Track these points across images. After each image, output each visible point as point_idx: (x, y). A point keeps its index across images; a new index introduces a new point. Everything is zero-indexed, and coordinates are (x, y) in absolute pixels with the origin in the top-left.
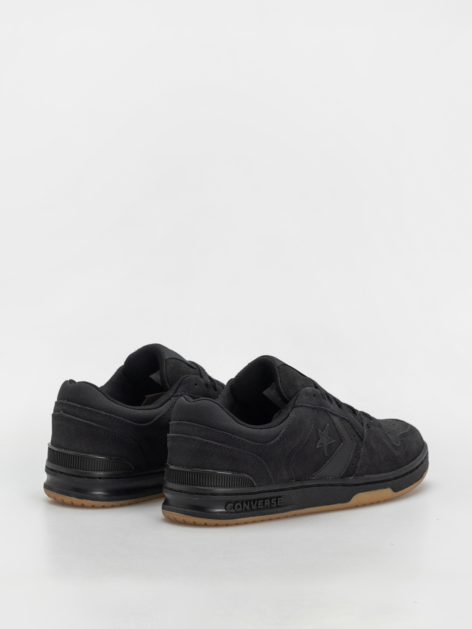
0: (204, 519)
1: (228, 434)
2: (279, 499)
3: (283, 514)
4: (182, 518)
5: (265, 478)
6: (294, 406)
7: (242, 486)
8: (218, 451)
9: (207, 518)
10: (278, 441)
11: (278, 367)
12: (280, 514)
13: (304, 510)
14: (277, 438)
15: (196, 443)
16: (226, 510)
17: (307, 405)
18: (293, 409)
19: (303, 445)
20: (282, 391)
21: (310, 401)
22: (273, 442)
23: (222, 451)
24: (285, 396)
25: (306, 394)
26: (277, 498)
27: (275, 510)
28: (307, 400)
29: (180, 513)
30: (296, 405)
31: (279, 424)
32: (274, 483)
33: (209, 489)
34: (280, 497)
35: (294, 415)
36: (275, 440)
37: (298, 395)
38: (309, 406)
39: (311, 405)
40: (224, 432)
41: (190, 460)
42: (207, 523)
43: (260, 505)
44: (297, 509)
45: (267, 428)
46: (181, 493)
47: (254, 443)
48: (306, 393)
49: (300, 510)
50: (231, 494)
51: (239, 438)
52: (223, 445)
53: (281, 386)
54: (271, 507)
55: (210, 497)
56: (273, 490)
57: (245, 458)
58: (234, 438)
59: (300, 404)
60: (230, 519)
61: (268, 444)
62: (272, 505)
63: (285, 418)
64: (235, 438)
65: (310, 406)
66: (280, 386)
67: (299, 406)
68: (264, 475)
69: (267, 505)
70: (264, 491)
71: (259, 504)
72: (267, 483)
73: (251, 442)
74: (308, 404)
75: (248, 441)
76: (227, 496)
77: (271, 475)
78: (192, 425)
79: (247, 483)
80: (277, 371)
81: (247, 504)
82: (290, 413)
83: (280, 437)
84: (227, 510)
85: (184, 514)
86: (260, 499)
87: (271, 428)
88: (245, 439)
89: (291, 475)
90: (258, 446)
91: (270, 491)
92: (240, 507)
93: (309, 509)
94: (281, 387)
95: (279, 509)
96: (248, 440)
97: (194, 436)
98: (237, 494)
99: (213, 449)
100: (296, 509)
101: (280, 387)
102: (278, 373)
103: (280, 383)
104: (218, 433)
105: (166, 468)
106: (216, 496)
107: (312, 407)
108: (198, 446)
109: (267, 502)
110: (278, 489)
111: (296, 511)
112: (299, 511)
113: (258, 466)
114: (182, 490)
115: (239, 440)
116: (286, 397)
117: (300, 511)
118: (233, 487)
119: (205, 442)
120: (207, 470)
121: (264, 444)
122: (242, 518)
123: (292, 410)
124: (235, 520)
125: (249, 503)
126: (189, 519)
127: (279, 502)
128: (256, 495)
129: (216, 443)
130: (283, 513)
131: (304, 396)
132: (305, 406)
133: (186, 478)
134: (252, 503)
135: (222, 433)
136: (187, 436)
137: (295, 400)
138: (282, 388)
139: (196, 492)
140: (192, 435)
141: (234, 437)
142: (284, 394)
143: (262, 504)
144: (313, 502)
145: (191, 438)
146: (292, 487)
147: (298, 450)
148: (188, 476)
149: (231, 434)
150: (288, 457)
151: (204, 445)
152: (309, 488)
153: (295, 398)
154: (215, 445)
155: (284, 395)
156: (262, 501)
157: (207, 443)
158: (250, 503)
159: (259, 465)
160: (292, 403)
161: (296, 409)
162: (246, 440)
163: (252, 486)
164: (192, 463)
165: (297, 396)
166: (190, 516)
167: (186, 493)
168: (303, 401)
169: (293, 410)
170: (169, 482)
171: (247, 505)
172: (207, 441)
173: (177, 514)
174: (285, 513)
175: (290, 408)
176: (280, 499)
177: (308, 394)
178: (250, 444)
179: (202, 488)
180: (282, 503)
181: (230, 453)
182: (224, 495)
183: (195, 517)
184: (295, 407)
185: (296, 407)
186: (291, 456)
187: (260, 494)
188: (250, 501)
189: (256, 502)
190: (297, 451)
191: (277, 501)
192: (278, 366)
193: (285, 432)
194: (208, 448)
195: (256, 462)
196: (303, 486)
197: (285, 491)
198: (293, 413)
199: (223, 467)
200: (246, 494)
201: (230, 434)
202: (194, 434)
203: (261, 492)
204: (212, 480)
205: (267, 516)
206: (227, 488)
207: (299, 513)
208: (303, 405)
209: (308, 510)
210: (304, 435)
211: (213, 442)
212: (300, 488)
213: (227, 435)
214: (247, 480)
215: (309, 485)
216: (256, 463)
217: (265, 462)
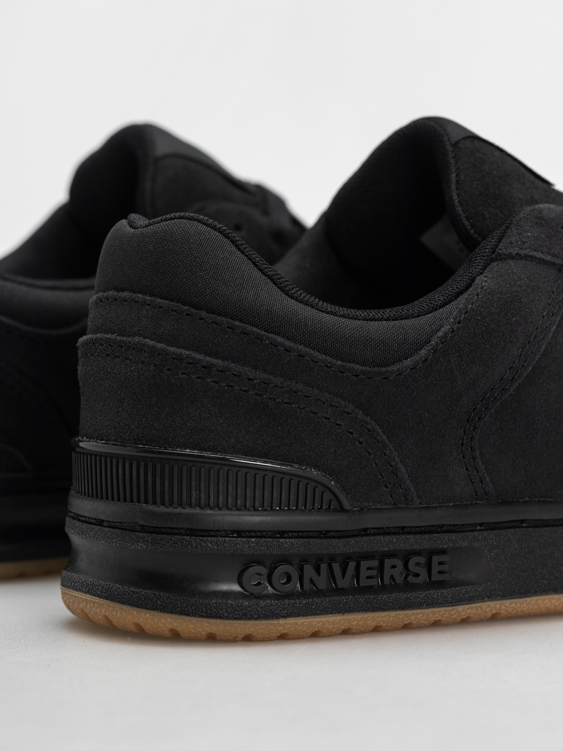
0: (165, 615)
1: (249, 328)
2: (436, 559)
3: (452, 610)
4: (101, 611)
5: (386, 487)
6: (493, 256)
7: (301, 507)
8: (217, 386)
9: (176, 613)
10: (426, 360)
11: (455, 145)
12: (442, 609)
13: (528, 599)
14: (423, 352)
15: (143, 359)
16: (242, 586)
17: (539, 255)
18: (489, 264)
19: (519, 384)
20: (461, 212)
21: (548, 243)
22: (408, 362)
23: (228, 386)
24: (469, 227)
25: (537, 223)
26: (431, 553)
27: (422, 594)
28: (537, 240)
29: (94, 595)
30: (499, 254)
31: (436, 310)
32: (420, 503)
33: (181, 514)
34: (442, 552)
35: (489, 281)
36: (416, 357)
37: (510, 224)
38: (544, 258)
39: (552, 256)
40: (237, 323)
41: (126, 416)
42: (178, 629)
43: (367, 575)
44: (503, 596)
45: (393, 320)
46: (98, 527)
47: (339, 363)
48: (537, 218)
49: (514, 600)
50: (259, 534)
51: (287, 343)
52: (233, 365)
53: (459, 197)
54: (409, 587)
55: (186, 541)
56: (414, 527)
57: (313, 413)
58: (271, 344)
59: (514, 251)
60: (256, 619)
61: (390, 368)
62: (411, 579)
63: (458, 290)
64: (274, 344)
65: (549, 258)
66: (455, 197)
67: (511, 257)
68: (379, 476)
69: (392, 577)
70: (383, 528)
71: (364, 573)
72: (394, 504)
73: (329, 359)
74: (542, 253)
75: (321, 356)
76: (244, 540)
77: (406, 476)
78: (136, 302)
79: (317, 497)
80: (451, 154)
81: (318, 571)
82: (478, 275)
83: (432, 349)
84: (245, 587)
85: (107, 598)
86: (368, 556)
87: (406, 319)
88: (307, 349)
89: (481, 482)
90: (357, 376)
91: (402, 531)
92: (293, 578)
93: (545, 600)
94: (456, 201)
95: (435, 593)
96: (319, 352)
97: (141, 335)
98: (283, 534)
99: (199, 380)
100: (499, 595)
101: (454, 200)
102: (452, 161)
103: (457, 189)
104: (215, 325)
105: (75, 452)
106: (205, 539)
107: (554, 264)
108: (152, 368)
109: (394, 567)
110: (433, 526)
111: (499, 602)
112: (511, 604)
113: (361, 443)
114: (103, 517)
115: (287, 350)
116: (472, 231)
117: (513, 605)
118: (265, 510)
119: (173, 356)
120: (178, 451)
121: (377, 369)
122: (298, 615)
123: (484, 270)
124: (275, 622)
125: (324, 567)
126: (119, 614)
127: (435, 568)
128: (352, 541)
129: (208, 359)
130: (450, 608)
131: (528, 228)
132: (532, 258)
133: (114, 476)
134: (336, 566)
135: (228, 327)
136: (118, 337)
137: (500, 240)
138: (461, 204)
139: (142, 523)
140: (135, 335)
141: (268, 338)
142: (466, 223)
143: (374, 573)
144: (557, 575)
145: (130, 342)
146: (483, 523)
147: (500, 398)
148: (120, 472)
149: (259, 331)
150: (468, 420)
151: (169, 367)
152: (545, 529)
153: (497, 233)
154: (204, 364)
155: (463, 224)
156: (375, 563)
157: (179, 358)
158: (330, 567)
159: (361, 440)
160: (487, 247)
161: (497, 265)
162: (312, 352)
163: (335, 510)
164: (133, 427)
165: (507, 228)
166: (123, 603)
167: (113, 527)
168: (524, 243)
169: (488, 269)
170: (79, 495)
171: (319, 575)
172: (179, 351)
173: (88, 597)
174: (460, 608)
175: (480, 263)
176: (441, 560)
177: (543, 222)
178: (327, 366)
179: (162, 509)
180: (447, 575)
181: (257, 395)
182: (235, 535)
183: (139, 609)
184: (497, 260)
185: (500, 260)
186: (479, 418)
187: (366, 539)
188: (332, 559)
189: (352, 565)
190: (499, 403)
191: (429, 566)
192: (454, 140)
193: (452, 332)
194: (181, 376)
195: (351, 430)
196: (523, 521)
197: (458, 535)
198: (485, 276)
199: (233, 440)
200: (314, 537)
201: (254, 329)
202: (139, 330)
203: (369, 532)
204: (193, 484)
205: (393, 614)
206: (245, 513)
207: (510, 610)
208: (522, 252)
209: (540, 602)
210: (520, 350)
211: (199, 356)
212: (513, 527)
213: (245, 334)
214: (317, 489)
215: (544, 520)
216: (351, 433)
217: (383, 432)
